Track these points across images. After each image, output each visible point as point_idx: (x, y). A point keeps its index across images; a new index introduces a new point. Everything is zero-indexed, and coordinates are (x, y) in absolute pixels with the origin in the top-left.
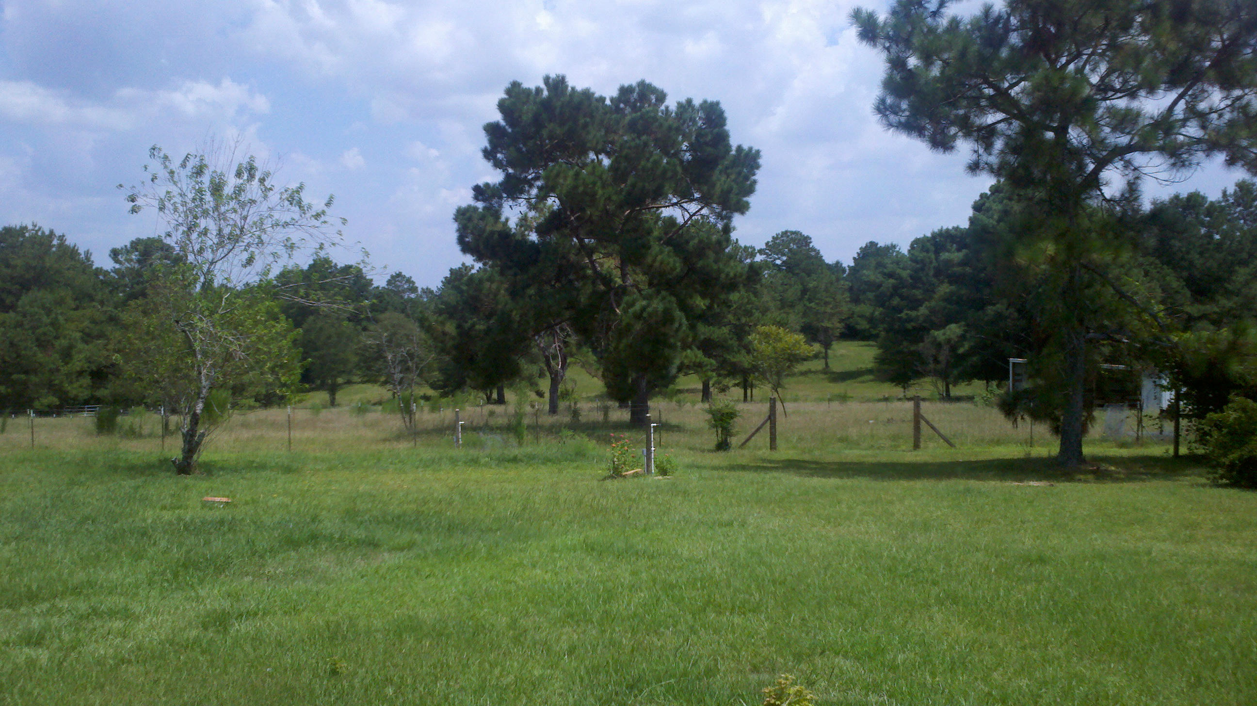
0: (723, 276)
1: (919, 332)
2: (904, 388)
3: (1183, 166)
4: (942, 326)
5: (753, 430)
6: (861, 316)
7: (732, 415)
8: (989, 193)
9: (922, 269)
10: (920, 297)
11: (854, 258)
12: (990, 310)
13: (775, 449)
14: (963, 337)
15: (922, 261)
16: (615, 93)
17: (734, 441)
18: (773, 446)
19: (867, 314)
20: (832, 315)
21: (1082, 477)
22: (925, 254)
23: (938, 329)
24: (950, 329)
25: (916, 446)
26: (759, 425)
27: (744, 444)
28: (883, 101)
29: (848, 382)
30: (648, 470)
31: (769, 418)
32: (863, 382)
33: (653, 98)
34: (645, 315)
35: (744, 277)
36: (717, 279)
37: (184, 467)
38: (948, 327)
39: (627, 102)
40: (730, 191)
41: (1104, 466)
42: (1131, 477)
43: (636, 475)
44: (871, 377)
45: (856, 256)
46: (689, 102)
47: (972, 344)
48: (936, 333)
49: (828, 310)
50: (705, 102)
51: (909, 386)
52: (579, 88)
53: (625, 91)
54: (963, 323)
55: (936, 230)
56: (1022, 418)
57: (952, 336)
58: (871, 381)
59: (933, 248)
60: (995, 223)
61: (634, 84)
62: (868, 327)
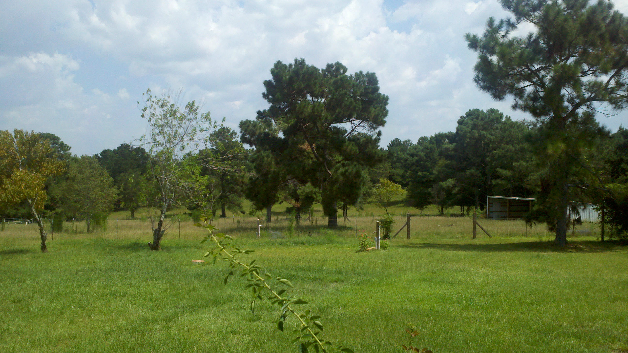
0: (376, 156)
1: (428, 183)
2: (421, 209)
3: (619, 108)
4: (445, 179)
5: (399, 229)
6: (398, 175)
7: (391, 222)
8: (465, 116)
9: (430, 152)
10: (430, 166)
11: (388, 146)
12: (468, 172)
13: (410, 238)
14: (455, 186)
15: (431, 148)
16: (325, 67)
17: (391, 234)
18: (408, 237)
19: (401, 174)
20: (383, 174)
21: (570, 250)
22: (432, 145)
23: (443, 181)
24: (449, 181)
25: (474, 237)
26: (402, 227)
27: (395, 236)
28: (478, 76)
29: (392, 207)
30: (378, 247)
31: (407, 223)
32: (399, 207)
33: (342, 71)
34: (347, 174)
35: (386, 157)
36: (374, 157)
37: (155, 246)
38: (448, 180)
39: (329, 72)
40: (378, 115)
41: (578, 246)
42: (592, 250)
43: (373, 250)
44: (403, 205)
45: (389, 145)
46: (361, 72)
47: (459, 188)
48: (442, 183)
49: (381, 172)
50: (368, 73)
51: (423, 209)
52: (310, 65)
53: (329, 66)
54: (455, 178)
55: (437, 133)
56: (535, 224)
57: (450, 185)
58: (403, 206)
59: (435, 142)
60: (470, 130)
61: (334, 63)
62: (401, 180)
